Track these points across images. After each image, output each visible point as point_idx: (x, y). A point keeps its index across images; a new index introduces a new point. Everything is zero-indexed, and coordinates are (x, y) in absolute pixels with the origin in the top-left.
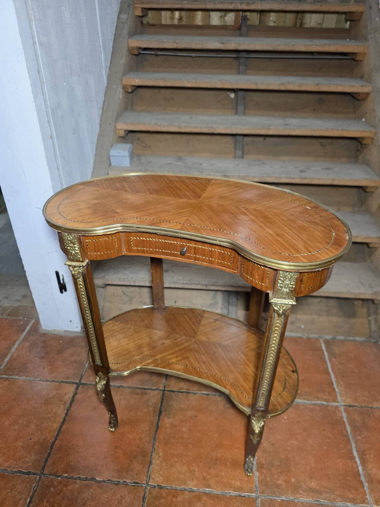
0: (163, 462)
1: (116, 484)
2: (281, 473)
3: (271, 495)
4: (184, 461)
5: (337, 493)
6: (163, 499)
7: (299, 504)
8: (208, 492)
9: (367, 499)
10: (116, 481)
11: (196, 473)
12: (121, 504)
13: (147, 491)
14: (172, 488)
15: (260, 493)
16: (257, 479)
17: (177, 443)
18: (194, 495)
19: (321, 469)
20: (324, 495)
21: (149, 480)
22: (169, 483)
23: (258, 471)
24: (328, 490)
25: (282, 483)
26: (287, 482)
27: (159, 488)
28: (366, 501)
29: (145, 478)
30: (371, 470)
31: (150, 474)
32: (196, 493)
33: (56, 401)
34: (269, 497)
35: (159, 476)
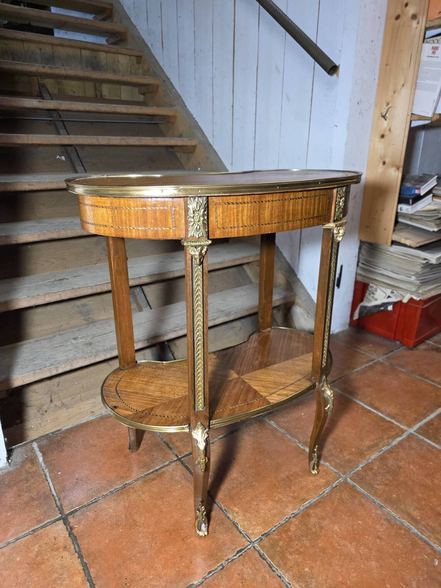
0: (246, 514)
1: (221, 569)
2: (341, 451)
3: (351, 470)
4: (263, 499)
5: (385, 437)
6: (280, 541)
7: (374, 462)
8: (308, 505)
9: (403, 429)
10: (218, 567)
11: (284, 499)
12: (246, 580)
13: (258, 548)
14: (277, 527)
15: (344, 475)
16: (331, 468)
17: (241, 490)
18: (300, 516)
19: (361, 430)
20: (381, 445)
21: (249, 538)
22: (270, 525)
23: (326, 462)
24: (379, 440)
25: (349, 457)
26: (351, 454)
27: (266, 536)
28: (404, 430)
29: (244, 540)
30: (386, 411)
31: (245, 533)
32: (301, 513)
33: (49, 555)
34: (353, 472)
35: (255, 528)
